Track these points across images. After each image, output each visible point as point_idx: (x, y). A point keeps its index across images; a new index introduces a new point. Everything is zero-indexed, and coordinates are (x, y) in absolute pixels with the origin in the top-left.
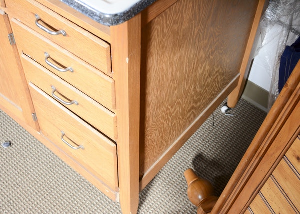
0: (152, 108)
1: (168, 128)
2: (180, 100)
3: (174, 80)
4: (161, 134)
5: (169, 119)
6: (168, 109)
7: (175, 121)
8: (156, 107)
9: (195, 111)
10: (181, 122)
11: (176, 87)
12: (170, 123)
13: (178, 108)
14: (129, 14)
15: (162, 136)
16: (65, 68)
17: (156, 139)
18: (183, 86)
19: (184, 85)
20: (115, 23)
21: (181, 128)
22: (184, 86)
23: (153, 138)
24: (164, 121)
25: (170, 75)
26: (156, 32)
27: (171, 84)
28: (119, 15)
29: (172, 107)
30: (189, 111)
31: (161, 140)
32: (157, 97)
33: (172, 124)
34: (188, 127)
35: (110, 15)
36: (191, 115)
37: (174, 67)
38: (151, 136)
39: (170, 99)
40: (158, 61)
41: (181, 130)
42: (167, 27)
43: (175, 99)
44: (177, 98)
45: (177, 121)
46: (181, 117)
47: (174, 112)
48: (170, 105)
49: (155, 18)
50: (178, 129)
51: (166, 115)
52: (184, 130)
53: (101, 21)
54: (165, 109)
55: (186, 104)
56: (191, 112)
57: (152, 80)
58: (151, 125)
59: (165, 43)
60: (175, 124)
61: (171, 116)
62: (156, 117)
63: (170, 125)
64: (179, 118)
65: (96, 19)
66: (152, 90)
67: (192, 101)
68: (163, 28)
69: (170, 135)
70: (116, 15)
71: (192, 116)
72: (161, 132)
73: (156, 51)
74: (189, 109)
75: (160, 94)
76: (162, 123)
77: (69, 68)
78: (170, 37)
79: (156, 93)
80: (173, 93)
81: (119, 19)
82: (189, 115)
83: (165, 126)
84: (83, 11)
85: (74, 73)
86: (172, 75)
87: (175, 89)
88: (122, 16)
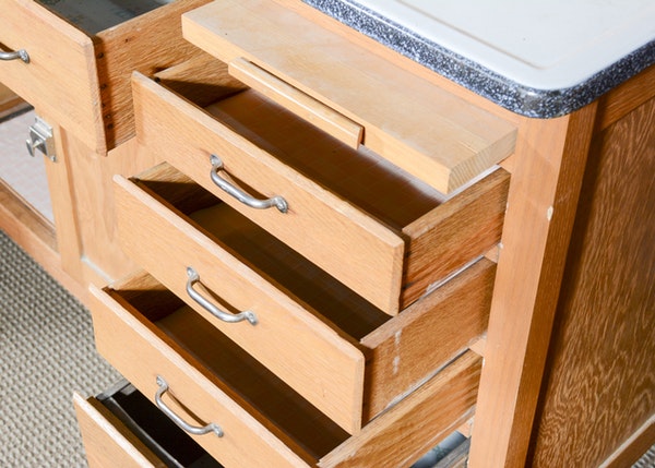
0: (567, 357)
1: (586, 427)
2: (624, 354)
3: (622, 295)
4: (570, 439)
5: (593, 400)
6: (597, 372)
7: (605, 412)
8: (575, 358)
9: (649, 396)
10: (616, 416)
11: (624, 316)
12: (594, 414)
13: (618, 376)
14: (584, 93)
15: (572, 446)
16: (235, 311)
17: (558, 453)
18: (638, 315)
19: (641, 314)
20: (551, 111)
21: (613, 436)
22: (640, 318)
23: (552, 446)
24: (582, 402)
25: (618, 278)
26: (611, 157)
27: (615, 304)
28: (563, 92)
29: (606, 370)
30: (639, 391)
31: (567, 456)
32: (581, 333)
33: (597, 415)
34: (629, 436)
35: (543, 92)
36: (639, 403)
37: (630, 258)
38: (550, 438)
39: (606, 345)
40: (600, 234)
41: (611, 441)
42: (634, 151)
43: (615, 346)
44: (621, 347)
45: (609, 414)
46: (619, 402)
47: (607, 384)
48: (603, 362)
49: (616, 122)
50: (607, 437)
51: (590, 386)
52: (619, 444)
53: (516, 105)
54: (591, 370)
55: (635, 370)
56: (641, 396)
57: (581, 282)
58: (555, 405)
59: (622, 191)
60: (604, 418)
61: (598, 393)
62: (568, 388)
63: (593, 419)
64: (615, 406)
65: (505, 101)
66: (575, 310)
67: (650, 364)
68: (626, 152)
69: (588, 447)
70: (556, 93)
71: (641, 409)
72: (571, 433)
73: (602, 207)
74: (639, 384)
75: (590, 325)
76: (579, 408)
77: (246, 314)
78: (635, 175)
79: (582, 320)
80: (615, 330)
81: (560, 102)
82: (636, 401)
83: (583, 418)
84: (471, 83)
85: (259, 326)
86: (622, 279)
87: (621, 319)
88: (569, 97)
